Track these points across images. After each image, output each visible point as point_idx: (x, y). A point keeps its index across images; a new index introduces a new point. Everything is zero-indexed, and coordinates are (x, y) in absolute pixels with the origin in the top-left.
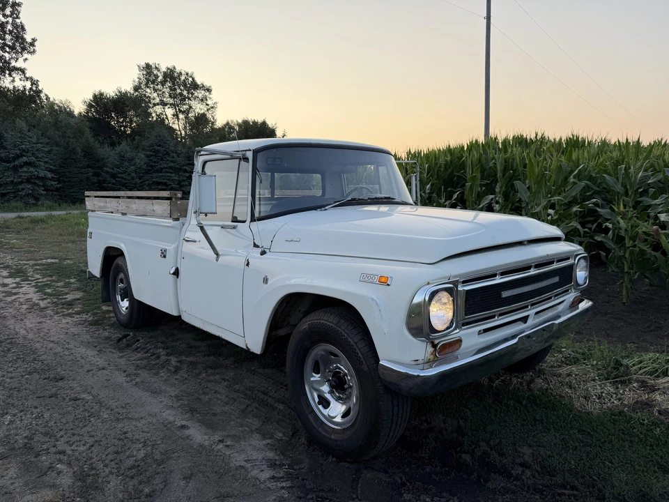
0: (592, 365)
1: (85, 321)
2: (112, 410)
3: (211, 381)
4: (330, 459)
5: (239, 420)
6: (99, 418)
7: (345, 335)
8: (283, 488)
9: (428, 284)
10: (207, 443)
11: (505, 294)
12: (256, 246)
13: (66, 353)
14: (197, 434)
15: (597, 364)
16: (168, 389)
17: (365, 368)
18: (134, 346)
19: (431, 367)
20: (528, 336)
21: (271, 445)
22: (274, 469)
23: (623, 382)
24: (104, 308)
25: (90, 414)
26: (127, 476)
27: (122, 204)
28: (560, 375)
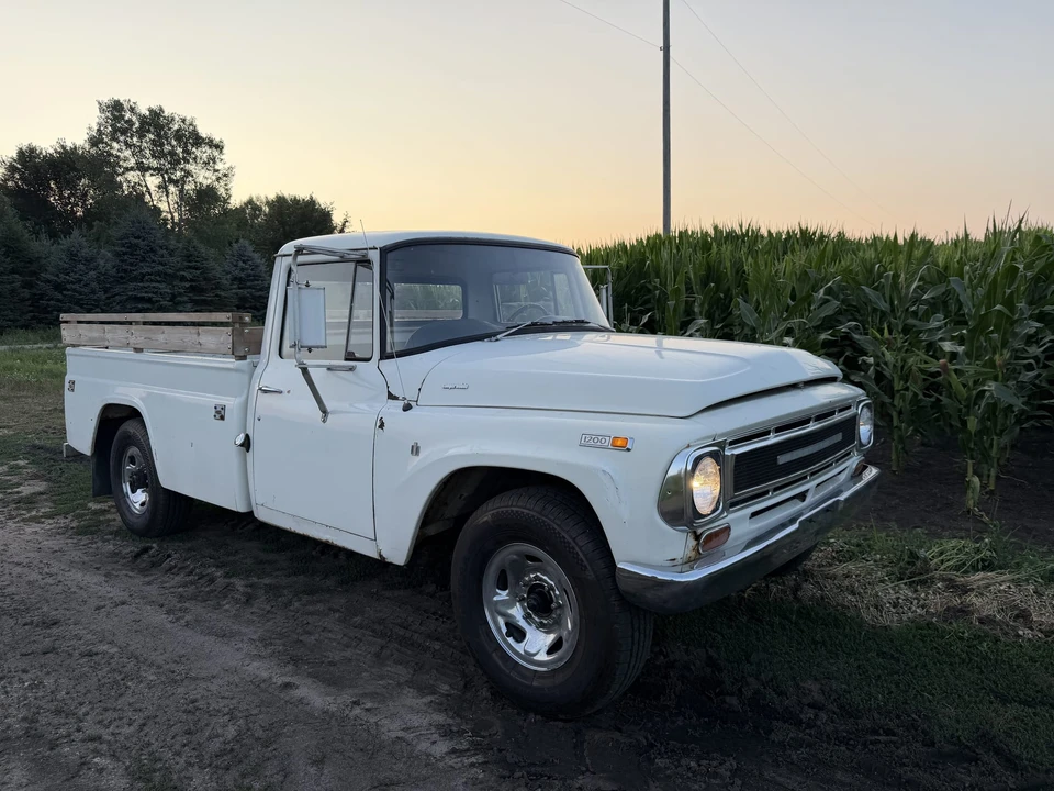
0: (875, 561)
1: (66, 528)
2: (159, 667)
3: (311, 614)
4: (532, 717)
5: (373, 670)
6: (141, 682)
7: (556, 527)
8: (472, 765)
9: (689, 446)
10: (333, 708)
11: (783, 459)
12: (391, 396)
13: (50, 581)
14: (313, 695)
15: (881, 559)
16: (243, 630)
17: (590, 575)
18: (165, 565)
19: (692, 568)
20: (810, 520)
21: (438, 704)
22: (452, 738)
23: (923, 583)
24: (93, 506)
25: (123, 675)
26: (217, 767)
27: (138, 334)
28: (834, 577)
